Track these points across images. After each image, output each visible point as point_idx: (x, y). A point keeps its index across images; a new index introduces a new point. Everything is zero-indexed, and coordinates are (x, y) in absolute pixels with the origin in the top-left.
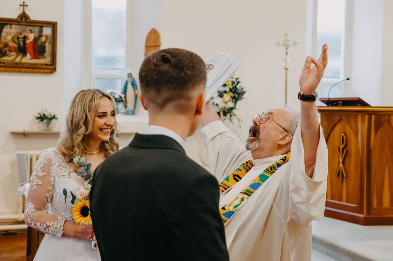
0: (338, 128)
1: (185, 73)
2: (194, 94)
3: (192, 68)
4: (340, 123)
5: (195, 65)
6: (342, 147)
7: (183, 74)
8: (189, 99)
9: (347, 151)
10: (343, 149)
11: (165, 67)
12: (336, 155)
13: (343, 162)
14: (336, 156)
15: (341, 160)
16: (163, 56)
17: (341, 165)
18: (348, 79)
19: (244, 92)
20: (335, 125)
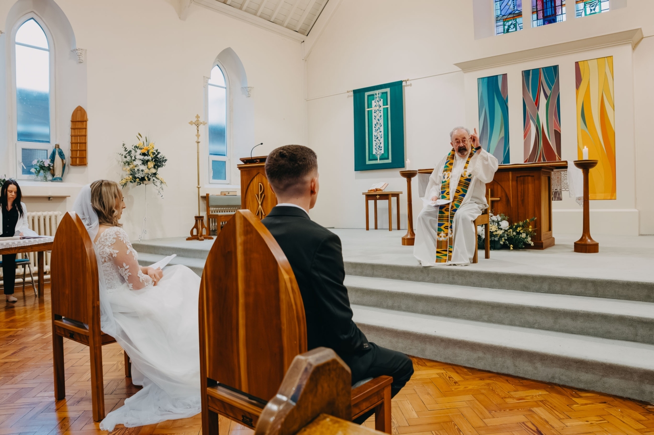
0: (255, 180)
1: (298, 164)
2: (308, 178)
3: (303, 160)
4: (258, 176)
5: (306, 157)
6: (260, 193)
7: (297, 165)
8: (304, 183)
9: (264, 196)
10: (261, 194)
11: (282, 162)
12: (255, 199)
13: (262, 204)
14: (256, 201)
15: (260, 203)
16: (280, 152)
17: (260, 206)
18: (262, 144)
19: (166, 160)
20: (254, 178)
